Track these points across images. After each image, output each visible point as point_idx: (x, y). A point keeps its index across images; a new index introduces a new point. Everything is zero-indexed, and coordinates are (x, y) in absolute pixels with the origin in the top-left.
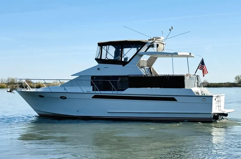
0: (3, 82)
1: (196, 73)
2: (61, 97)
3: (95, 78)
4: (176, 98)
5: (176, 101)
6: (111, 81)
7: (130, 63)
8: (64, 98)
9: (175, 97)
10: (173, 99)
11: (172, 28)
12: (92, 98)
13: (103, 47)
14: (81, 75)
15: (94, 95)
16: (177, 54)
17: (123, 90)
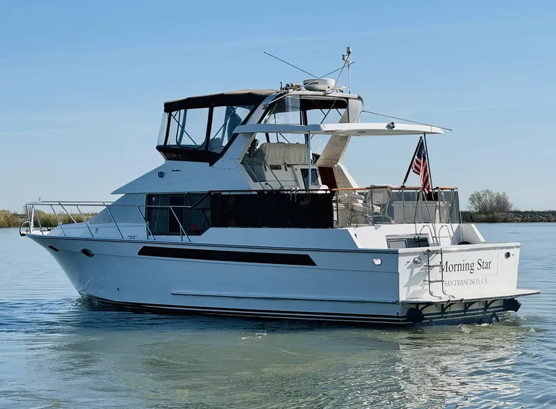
1: (405, 181)
3: (154, 199)
4: (313, 255)
5: (314, 264)
7: (225, 156)
9: (310, 254)
10: (305, 260)
11: (349, 53)
12: (139, 253)
13: (174, 113)
14: (127, 192)
15: (143, 245)
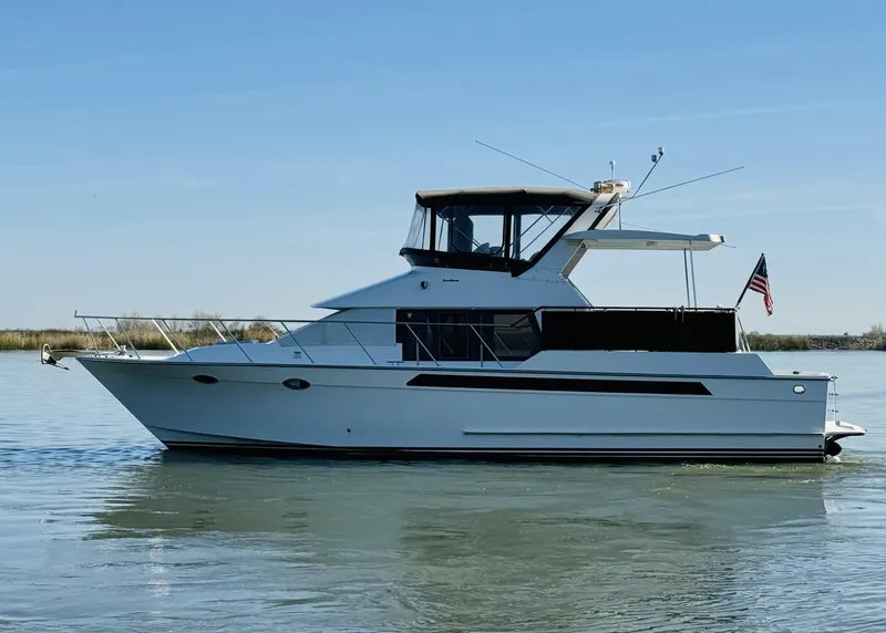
0: (177, 330)
1: (739, 301)
2: (287, 383)
3: (409, 315)
4: (706, 383)
5: (709, 393)
6: (478, 328)
7: (538, 266)
8: (298, 385)
9: (703, 382)
10: (697, 389)
11: (662, 154)
12: (408, 384)
15: (414, 374)
16: (705, 238)
17: (524, 359)
